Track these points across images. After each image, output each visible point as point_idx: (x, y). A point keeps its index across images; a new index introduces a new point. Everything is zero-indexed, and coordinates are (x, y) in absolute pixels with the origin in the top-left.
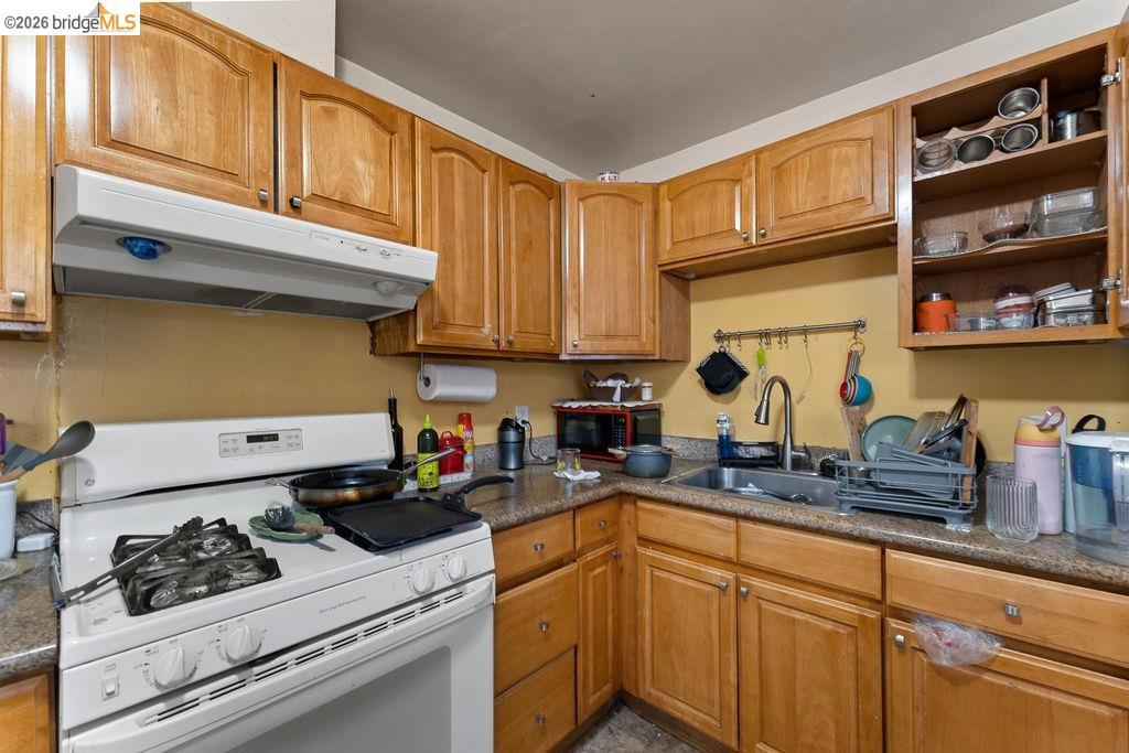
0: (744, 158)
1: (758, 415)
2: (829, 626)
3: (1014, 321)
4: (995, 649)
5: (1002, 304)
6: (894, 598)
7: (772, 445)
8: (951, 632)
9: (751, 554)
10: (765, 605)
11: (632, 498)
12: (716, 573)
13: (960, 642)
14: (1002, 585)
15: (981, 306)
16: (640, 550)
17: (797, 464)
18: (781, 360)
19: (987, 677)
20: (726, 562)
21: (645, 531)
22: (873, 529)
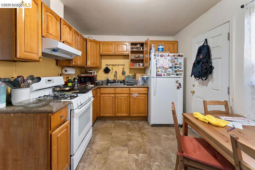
0: (113, 42)
1: (114, 76)
2: (125, 97)
3: (138, 66)
4: (138, 95)
5: (137, 64)
6: (131, 93)
7: (114, 80)
8: (135, 94)
9: (117, 92)
10: (118, 97)
11: (99, 88)
12: (112, 95)
13: (135, 95)
14: (138, 89)
15: (135, 64)
16: (101, 95)
17: (118, 82)
18: (115, 69)
19: (137, 98)
20: (114, 94)
21: (101, 92)
22: (129, 86)
